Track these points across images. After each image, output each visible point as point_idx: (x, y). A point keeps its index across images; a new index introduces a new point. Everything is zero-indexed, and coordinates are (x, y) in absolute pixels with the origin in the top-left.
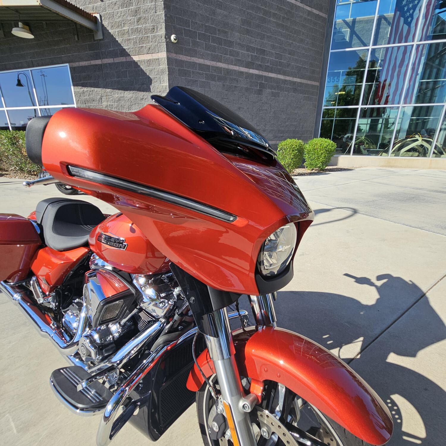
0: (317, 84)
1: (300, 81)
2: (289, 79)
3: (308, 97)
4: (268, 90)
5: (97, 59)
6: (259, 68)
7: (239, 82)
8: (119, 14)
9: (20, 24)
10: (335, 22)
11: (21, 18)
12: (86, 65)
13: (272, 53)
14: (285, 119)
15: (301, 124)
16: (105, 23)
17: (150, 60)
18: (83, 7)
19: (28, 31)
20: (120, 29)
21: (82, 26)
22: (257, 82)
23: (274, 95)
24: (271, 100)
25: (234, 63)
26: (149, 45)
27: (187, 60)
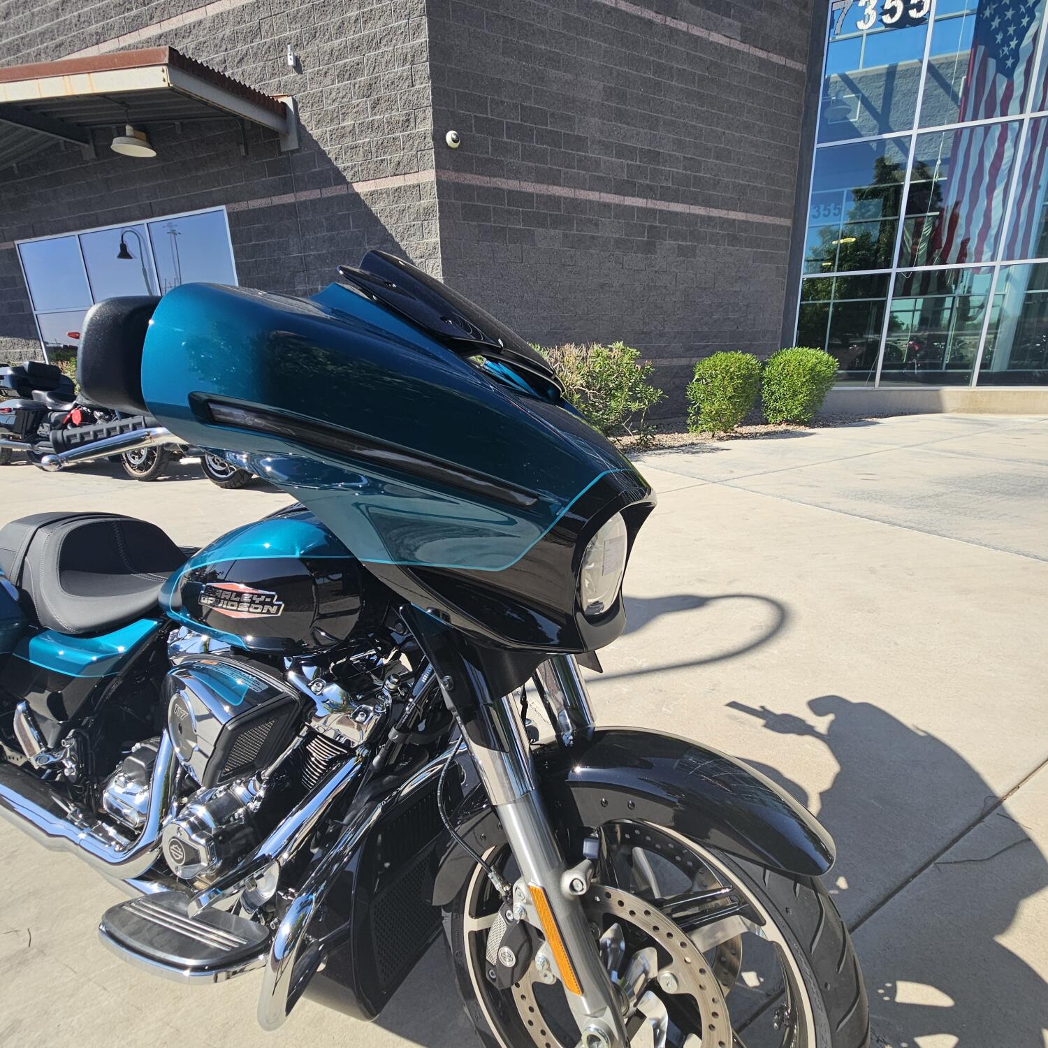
0: (787, 222)
1: (744, 218)
2: (717, 215)
3: (766, 253)
4: (669, 243)
5: (285, 193)
6: (646, 192)
7: (600, 227)
8: (334, 94)
9: (129, 129)
10: (827, 81)
11: (130, 117)
12: (263, 206)
13: (677, 158)
14: (710, 305)
15: (751, 317)
16: (304, 117)
17: (400, 188)
18: (257, 85)
19: (145, 143)
20: (336, 126)
21: (255, 125)
22: (644, 226)
23: (681, 251)
24: (675, 264)
25: (587, 186)
26: (396, 157)
27: (482, 184)
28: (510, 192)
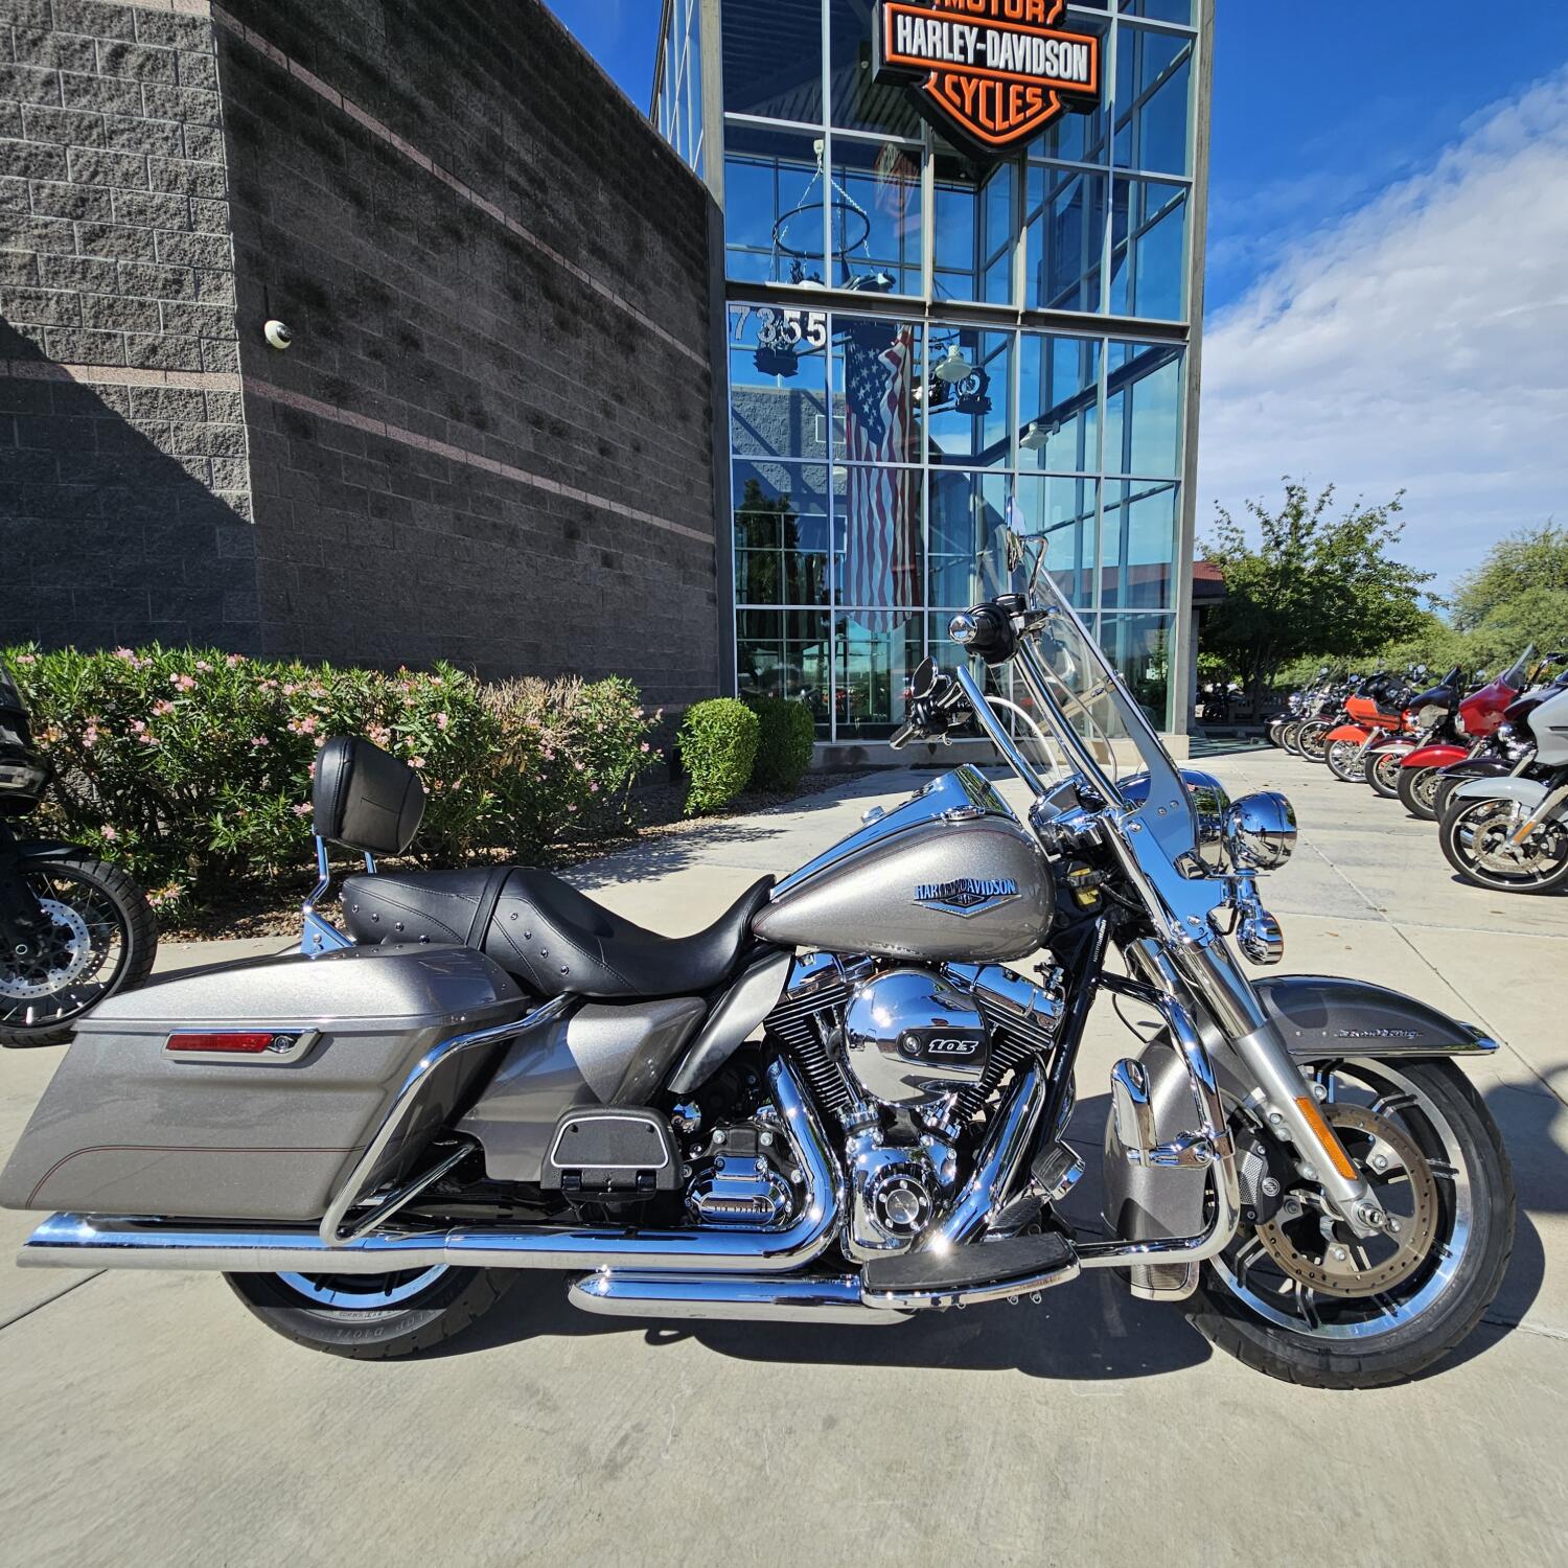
0: (710, 539)
1: (669, 528)
2: (641, 519)
3: (695, 575)
4: (591, 547)
6: (558, 474)
13: (590, 437)
14: (644, 635)
15: (688, 653)
23: (605, 560)
24: (600, 575)
25: (484, 451)
26: (147, 338)
27: (325, 416)
28: (372, 437)
